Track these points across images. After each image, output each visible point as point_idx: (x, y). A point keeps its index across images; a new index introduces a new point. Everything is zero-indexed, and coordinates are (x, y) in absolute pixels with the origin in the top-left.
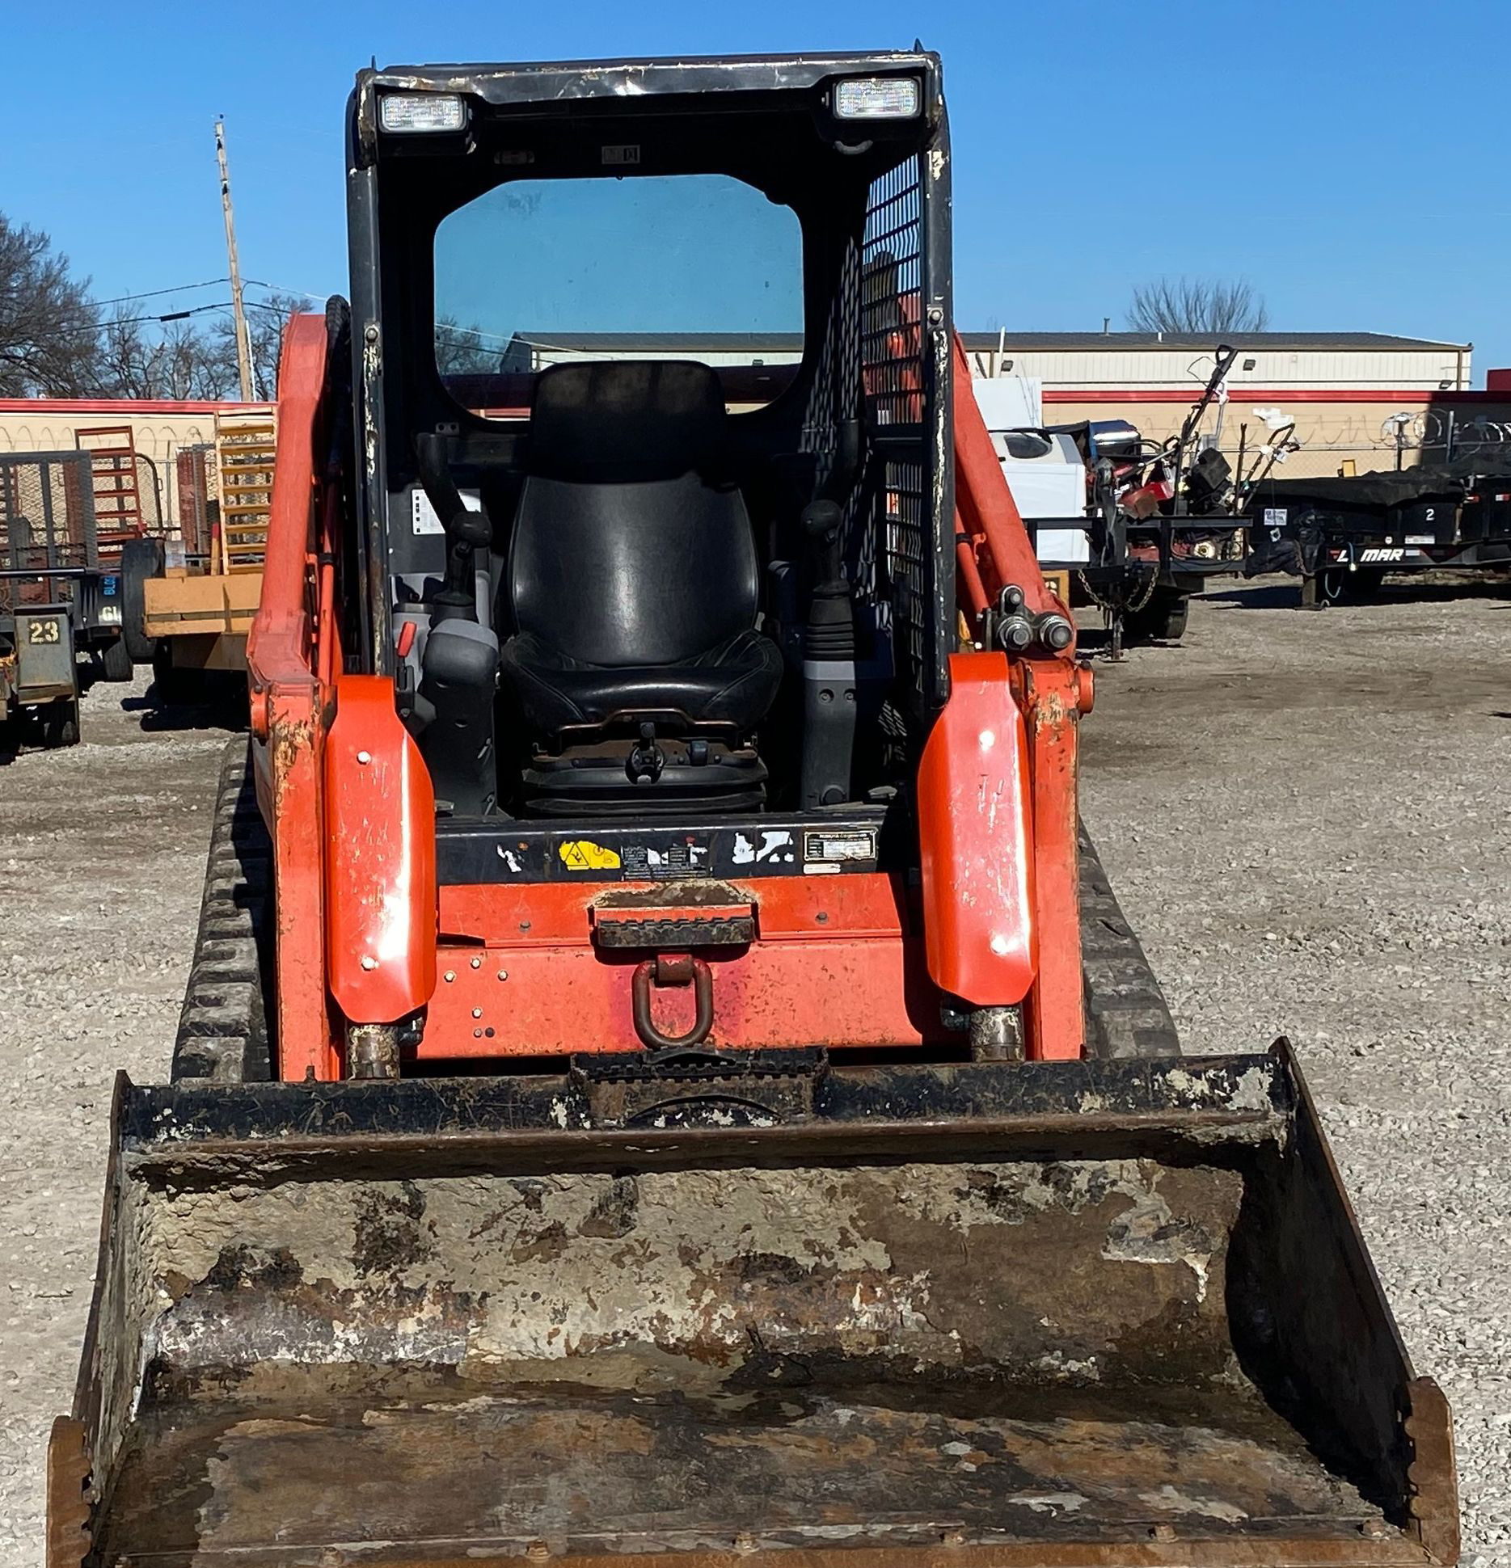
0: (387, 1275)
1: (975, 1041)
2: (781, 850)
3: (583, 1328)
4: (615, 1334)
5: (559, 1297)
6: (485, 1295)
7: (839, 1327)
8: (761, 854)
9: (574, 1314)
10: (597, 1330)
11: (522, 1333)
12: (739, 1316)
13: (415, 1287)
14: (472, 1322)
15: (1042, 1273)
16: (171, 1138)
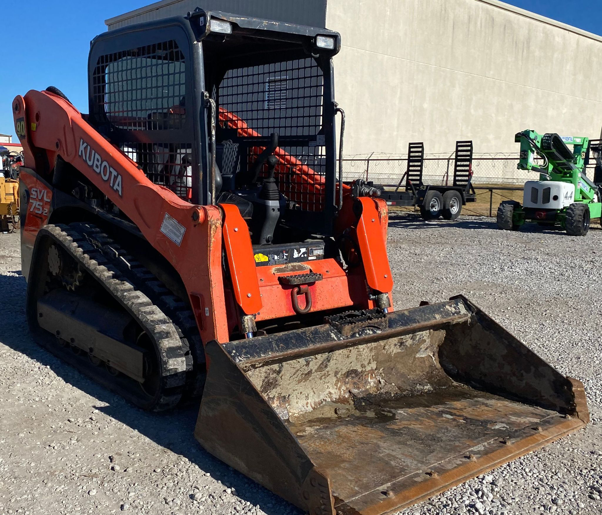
0: (266, 394)
1: (381, 303)
2: (304, 253)
3: (313, 400)
4: (321, 400)
5: (305, 393)
6: (289, 395)
7: (368, 387)
8: (300, 254)
9: (310, 396)
10: (317, 400)
11: (300, 405)
12: (347, 389)
13: (272, 397)
14: (287, 405)
15: (404, 363)
16: (240, 360)
